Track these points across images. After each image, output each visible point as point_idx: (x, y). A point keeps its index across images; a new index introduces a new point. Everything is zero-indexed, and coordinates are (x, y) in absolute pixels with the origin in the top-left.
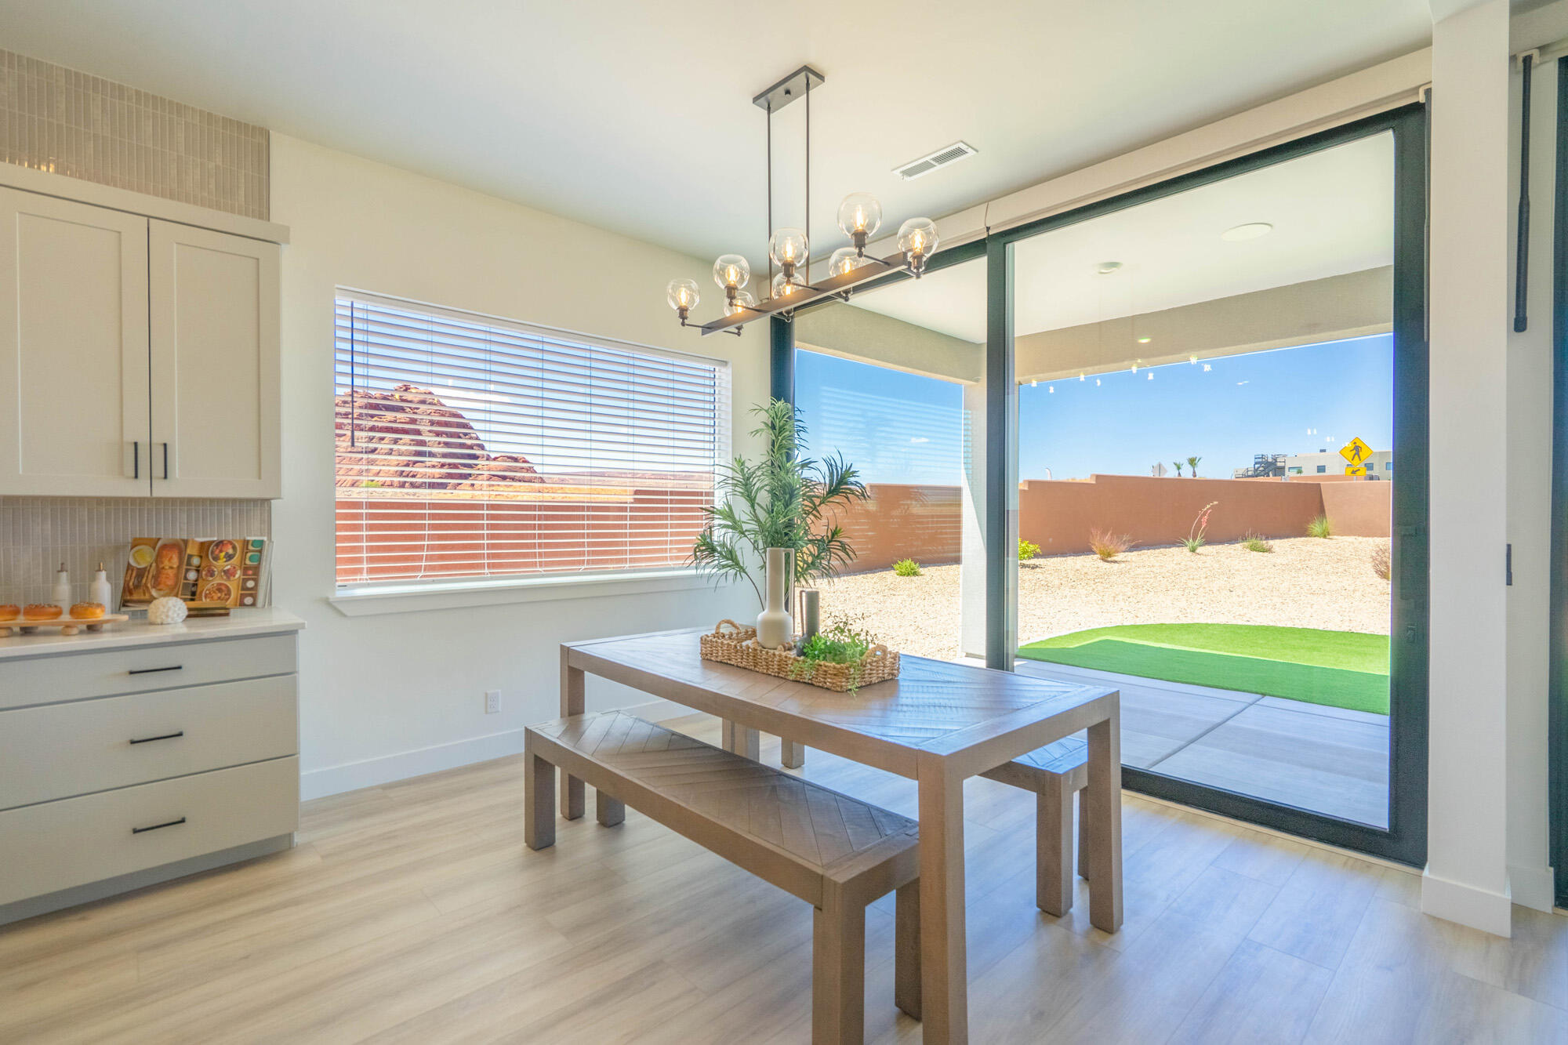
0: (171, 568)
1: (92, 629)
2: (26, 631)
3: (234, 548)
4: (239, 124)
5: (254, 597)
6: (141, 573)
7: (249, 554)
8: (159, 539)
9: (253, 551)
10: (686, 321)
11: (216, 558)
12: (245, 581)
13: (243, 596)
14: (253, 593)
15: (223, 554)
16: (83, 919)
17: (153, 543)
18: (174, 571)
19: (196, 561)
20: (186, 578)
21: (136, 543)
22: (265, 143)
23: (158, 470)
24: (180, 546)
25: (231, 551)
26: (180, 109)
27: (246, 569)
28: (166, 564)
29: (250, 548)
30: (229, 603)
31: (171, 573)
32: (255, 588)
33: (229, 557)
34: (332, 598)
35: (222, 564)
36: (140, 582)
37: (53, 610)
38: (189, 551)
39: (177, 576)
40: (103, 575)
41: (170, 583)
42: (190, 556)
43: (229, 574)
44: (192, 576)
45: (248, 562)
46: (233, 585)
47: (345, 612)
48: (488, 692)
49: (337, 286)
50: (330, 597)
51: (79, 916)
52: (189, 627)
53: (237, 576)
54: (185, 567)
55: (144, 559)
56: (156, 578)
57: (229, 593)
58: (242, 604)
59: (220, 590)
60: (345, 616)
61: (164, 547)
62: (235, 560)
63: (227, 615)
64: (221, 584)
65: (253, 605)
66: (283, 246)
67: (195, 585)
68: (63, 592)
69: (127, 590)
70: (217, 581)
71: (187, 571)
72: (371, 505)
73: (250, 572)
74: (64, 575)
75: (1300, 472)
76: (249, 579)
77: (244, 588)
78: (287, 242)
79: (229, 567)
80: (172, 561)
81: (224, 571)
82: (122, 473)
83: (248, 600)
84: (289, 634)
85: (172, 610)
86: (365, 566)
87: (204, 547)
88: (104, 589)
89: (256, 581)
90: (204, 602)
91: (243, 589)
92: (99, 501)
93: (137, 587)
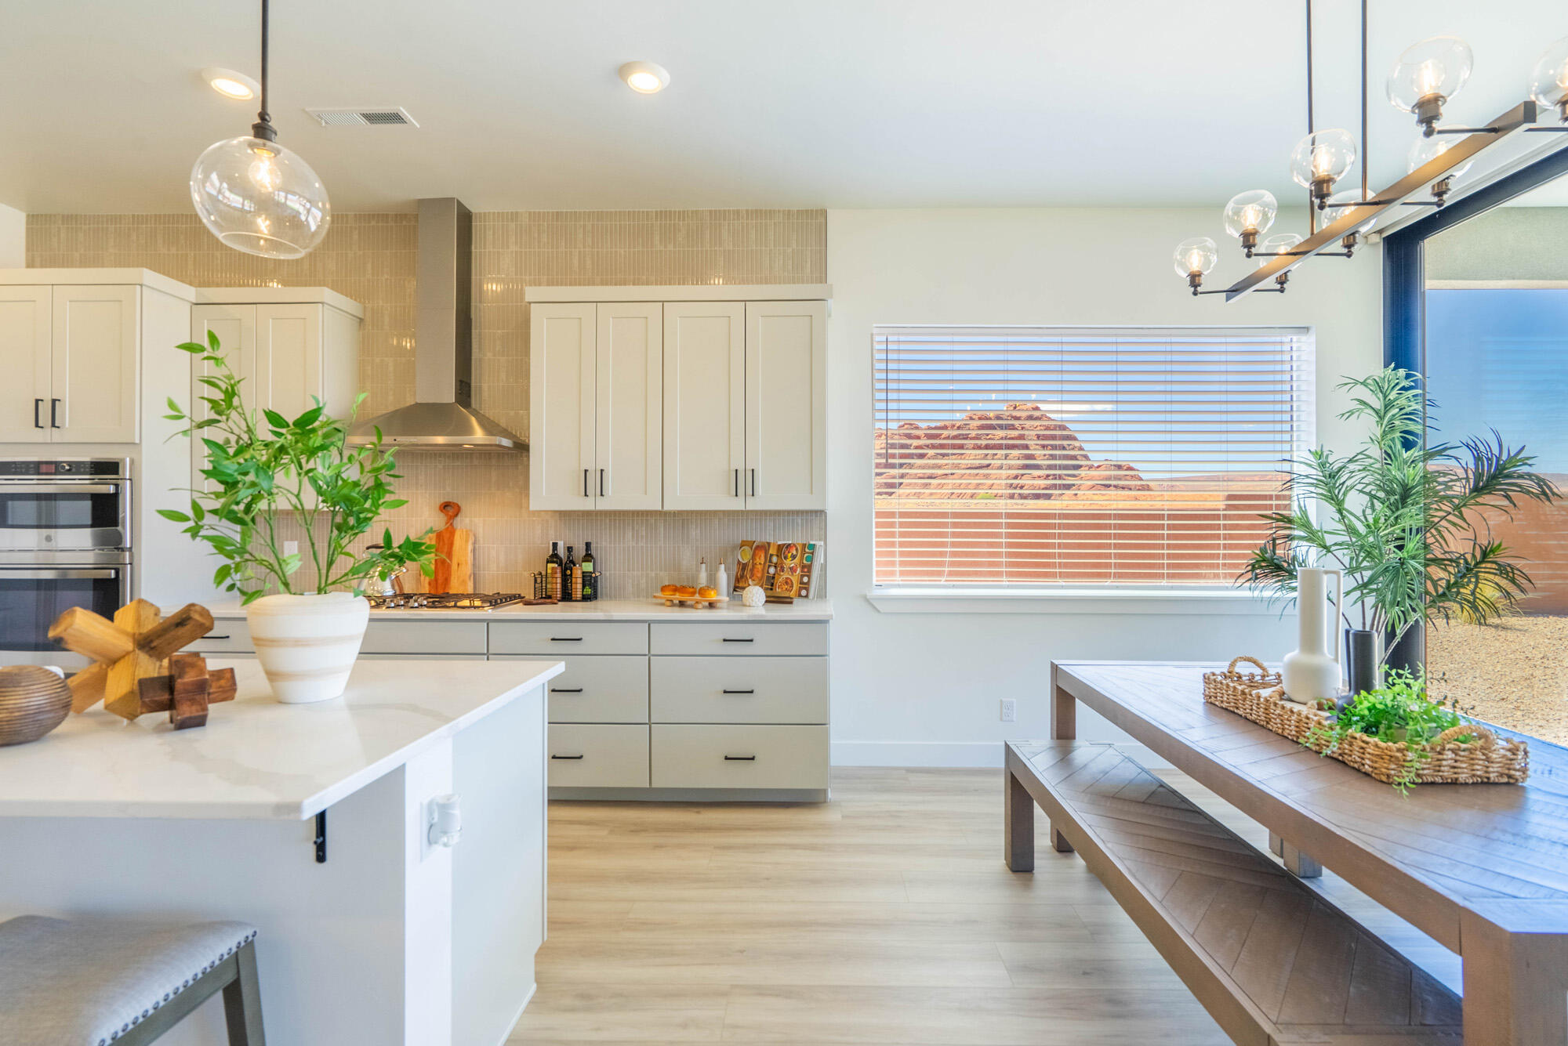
0: (760, 564)
1: (711, 605)
2: (682, 604)
3: (797, 550)
4: (807, 211)
5: (807, 589)
6: (744, 567)
7: (806, 555)
8: (754, 542)
9: (808, 553)
10: (1199, 289)
11: (786, 558)
12: (802, 576)
13: (801, 589)
14: (806, 586)
15: (790, 555)
16: (698, 812)
17: (750, 544)
18: (762, 566)
19: (775, 559)
20: (768, 573)
21: (744, 544)
22: (824, 221)
23: (749, 491)
24: (764, 547)
25: (795, 553)
26: (770, 213)
27: (803, 567)
28: (758, 561)
29: (807, 550)
30: (792, 594)
31: (760, 567)
32: (808, 583)
33: (794, 557)
34: (869, 595)
35: (789, 563)
36: (743, 574)
37: (691, 590)
38: (771, 552)
39: (763, 570)
40: (723, 566)
41: (759, 575)
42: (771, 555)
43: (793, 570)
44: (772, 570)
45: (805, 562)
46: (795, 579)
47: (878, 607)
48: (1003, 700)
49: (875, 325)
50: (868, 594)
51: (696, 810)
52: (767, 610)
53: (798, 572)
54: (768, 564)
55: (745, 557)
56: (752, 570)
57: (792, 587)
58: (800, 596)
59: (787, 583)
60: (878, 611)
61: (758, 547)
62: (797, 560)
63: (791, 603)
64: (787, 578)
65: (807, 596)
66: (829, 301)
67: (773, 578)
68: (703, 579)
69: (738, 580)
70: (785, 575)
71: (769, 566)
72: (903, 515)
73: (806, 570)
74: (704, 565)
76: (805, 576)
77: (802, 583)
78: (832, 298)
79: (793, 565)
80: (761, 559)
81: (790, 568)
82: (729, 493)
83: (804, 593)
84: (823, 622)
85: (755, 594)
86: (898, 569)
87: (780, 547)
88: (723, 578)
89: (809, 577)
90: (778, 591)
91: (800, 584)
92: (724, 512)
93: (742, 577)
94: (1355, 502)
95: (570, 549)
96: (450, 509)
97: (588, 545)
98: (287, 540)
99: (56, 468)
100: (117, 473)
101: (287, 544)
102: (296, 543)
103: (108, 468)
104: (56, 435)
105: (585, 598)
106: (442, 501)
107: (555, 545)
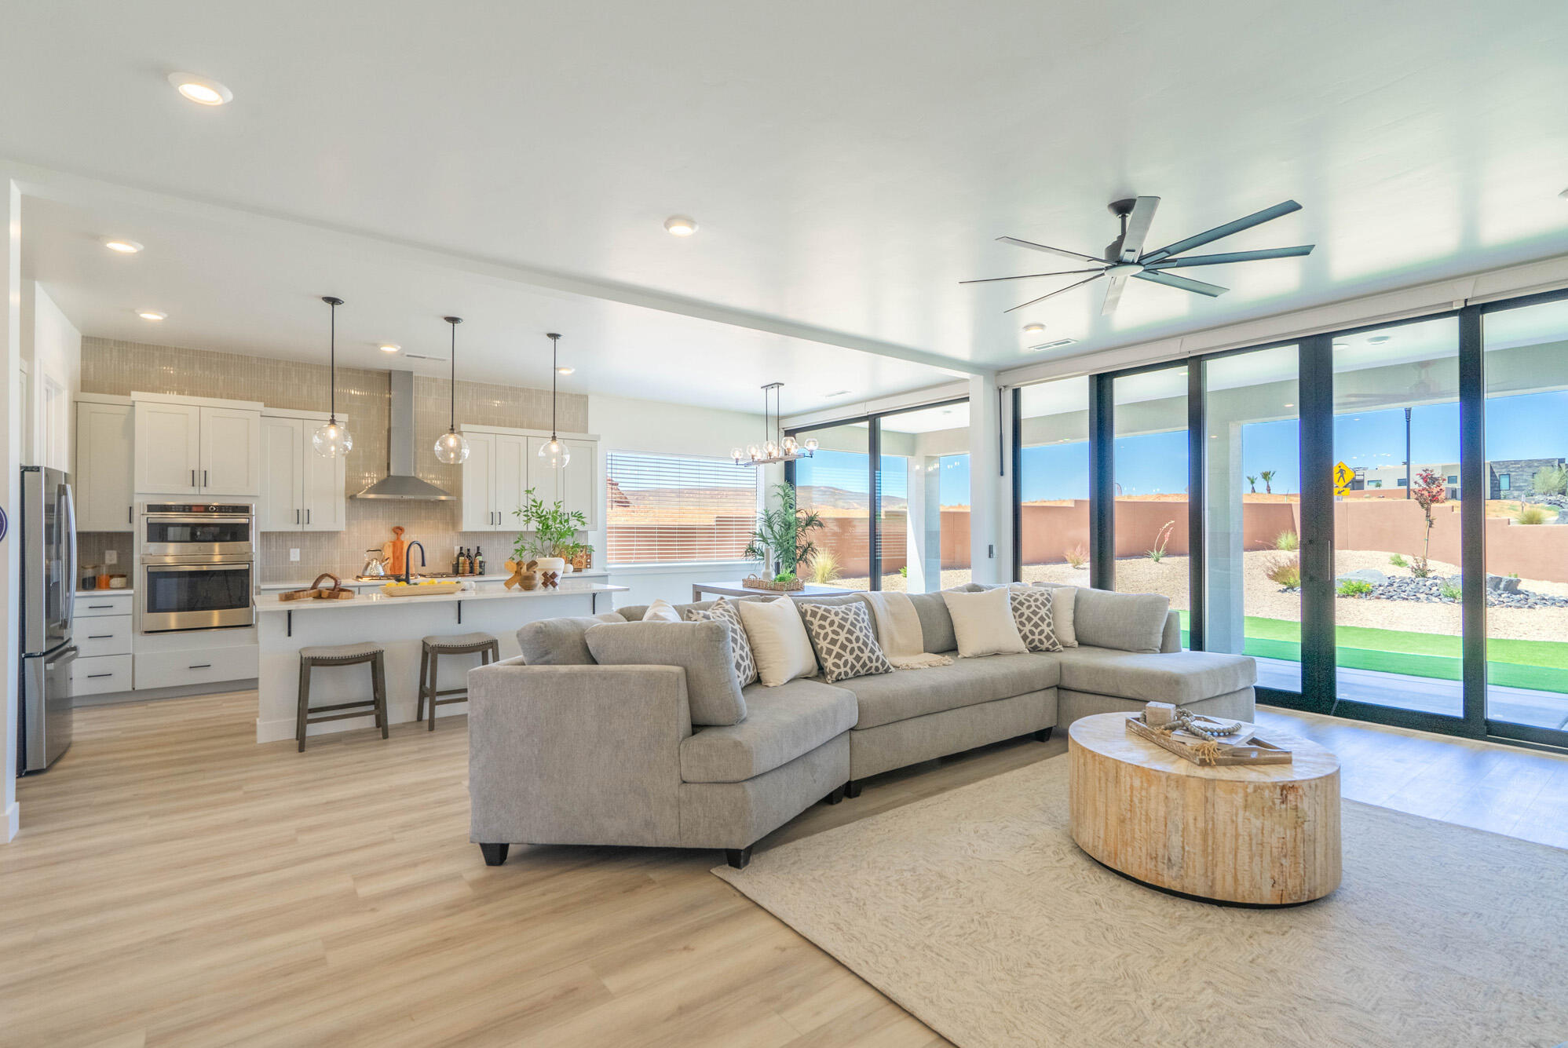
3: (583, 547)
4: (580, 396)
9: (588, 549)
10: (738, 463)
13: (587, 564)
14: (590, 563)
15: (578, 550)
22: (586, 400)
30: (583, 566)
32: (590, 561)
33: (582, 551)
35: (579, 554)
38: (569, 549)
39: (566, 558)
43: (582, 557)
44: (570, 558)
45: (587, 553)
46: (584, 560)
49: (607, 449)
50: (606, 568)
53: (585, 557)
54: (568, 555)
57: (583, 563)
58: (587, 568)
59: (579, 562)
62: (584, 552)
63: (585, 570)
64: (581, 560)
65: (590, 567)
66: (598, 442)
67: (572, 560)
70: (578, 559)
73: (588, 556)
75: (1379, 485)
76: (588, 559)
77: (587, 562)
78: (599, 440)
79: (582, 555)
83: (588, 566)
89: (590, 559)
94: (776, 528)
95: (469, 550)
96: (398, 530)
97: (478, 548)
98: (292, 548)
99: (206, 509)
100: (248, 512)
101: (291, 550)
102: (298, 550)
103: (245, 509)
104: (204, 491)
105: (480, 574)
106: (393, 526)
107: (461, 548)
